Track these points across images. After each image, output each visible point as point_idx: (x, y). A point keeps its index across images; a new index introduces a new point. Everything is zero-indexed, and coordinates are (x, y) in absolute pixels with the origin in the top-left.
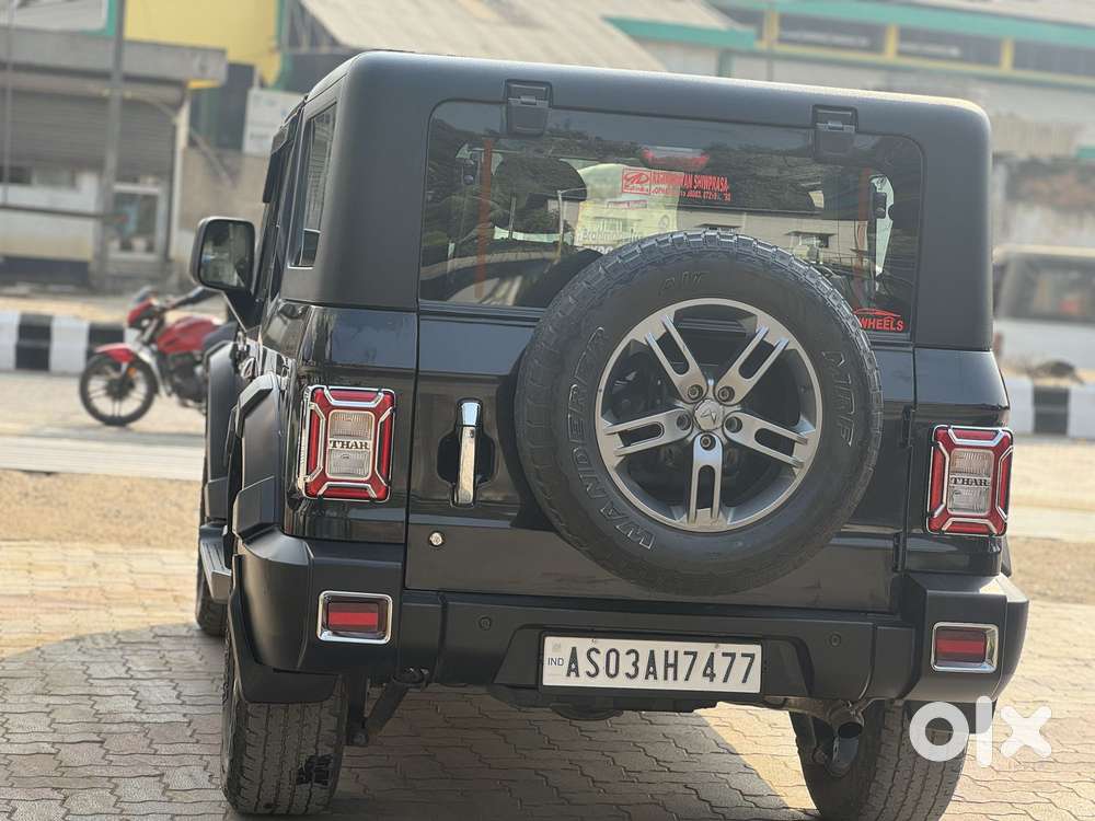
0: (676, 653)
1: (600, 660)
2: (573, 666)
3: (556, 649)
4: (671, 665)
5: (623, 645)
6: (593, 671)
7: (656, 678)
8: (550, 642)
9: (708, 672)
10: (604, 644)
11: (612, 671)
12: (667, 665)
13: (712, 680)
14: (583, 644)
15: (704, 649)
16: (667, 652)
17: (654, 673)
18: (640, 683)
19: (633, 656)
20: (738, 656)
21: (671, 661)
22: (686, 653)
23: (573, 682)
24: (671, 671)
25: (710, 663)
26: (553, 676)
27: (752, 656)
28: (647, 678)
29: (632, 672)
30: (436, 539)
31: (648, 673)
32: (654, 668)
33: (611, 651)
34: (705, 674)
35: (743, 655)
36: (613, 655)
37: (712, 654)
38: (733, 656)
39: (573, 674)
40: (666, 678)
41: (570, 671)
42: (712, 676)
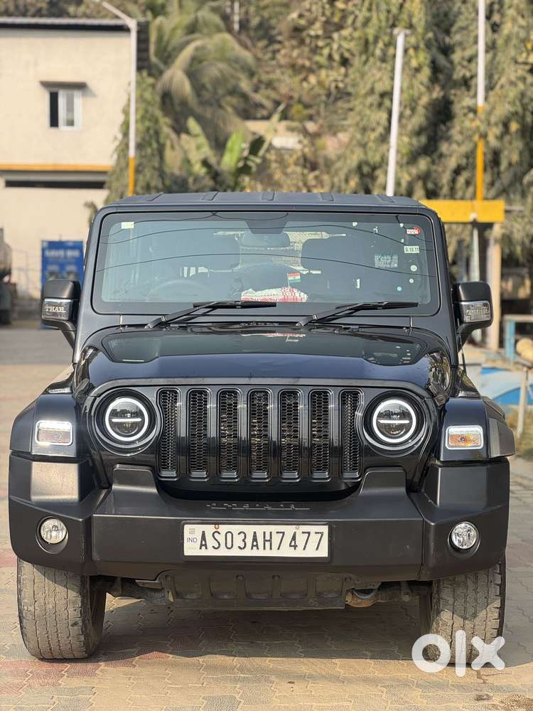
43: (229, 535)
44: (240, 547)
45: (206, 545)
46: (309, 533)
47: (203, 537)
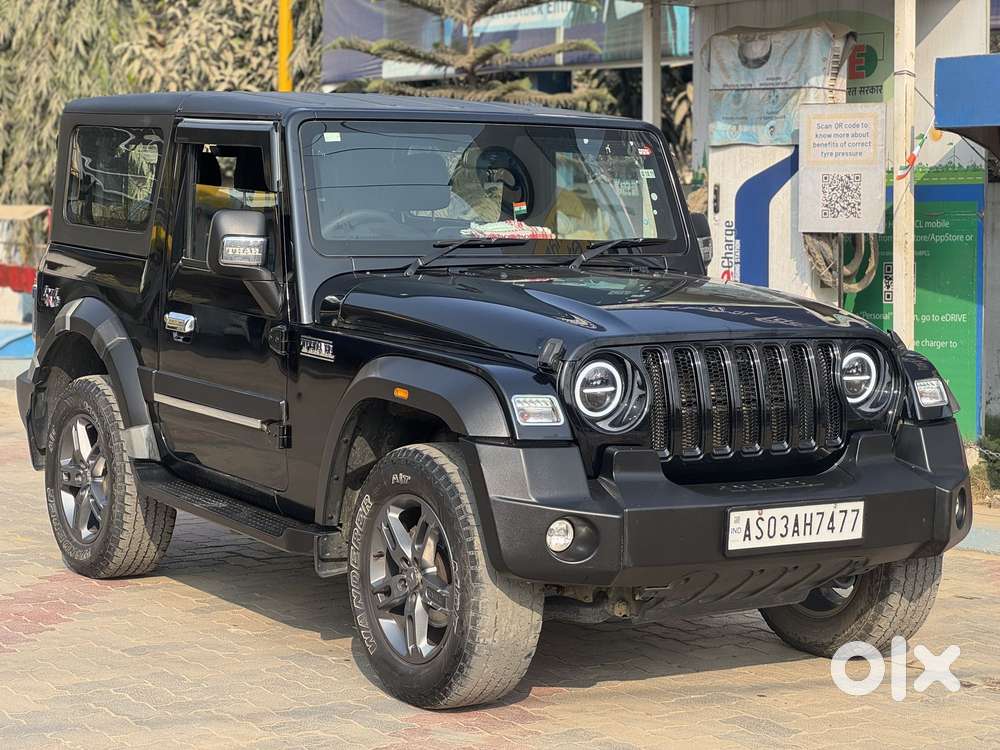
43: (772, 520)
44: (781, 535)
45: (749, 536)
46: (846, 512)
47: (748, 527)
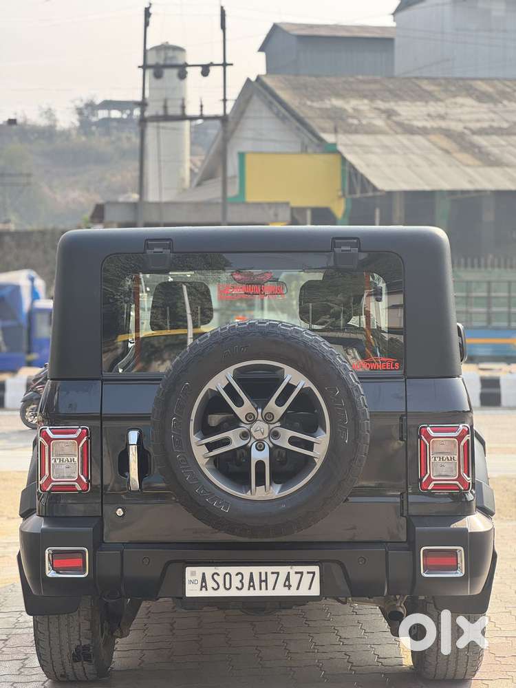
0: (266, 573)
1: (220, 579)
2: (204, 584)
3: (193, 574)
4: (264, 581)
5: (233, 570)
6: (216, 587)
7: (254, 589)
8: (189, 570)
9: (287, 584)
10: (222, 570)
11: (228, 586)
12: (261, 581)
13: (289, 589)
14: (208, 571)
15: (283, 570)
16: (260, 573)
17: (254, 586)
18: (245, 593)
19: (240, 576)
20: (305, 574)
21: (263, 578)
22: (273, 573)
23: (204, 594)
24: (263, 584)
25: (288, 578)
26: (192, 590)
27: (314, 573)
28: (249, 589)
29: (240, 586)
30: (120, 512)
31: (250, 586)
32: (253, 583)
33: (226, 574)
34: (285, 586)
35: (308, 573)
36: (228, 576)
37: (289, 573)
38: (302, 573)
39: (204, 589)
40: (261, 589)
41: (202, 587)
42: (289, 586)
